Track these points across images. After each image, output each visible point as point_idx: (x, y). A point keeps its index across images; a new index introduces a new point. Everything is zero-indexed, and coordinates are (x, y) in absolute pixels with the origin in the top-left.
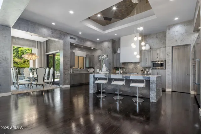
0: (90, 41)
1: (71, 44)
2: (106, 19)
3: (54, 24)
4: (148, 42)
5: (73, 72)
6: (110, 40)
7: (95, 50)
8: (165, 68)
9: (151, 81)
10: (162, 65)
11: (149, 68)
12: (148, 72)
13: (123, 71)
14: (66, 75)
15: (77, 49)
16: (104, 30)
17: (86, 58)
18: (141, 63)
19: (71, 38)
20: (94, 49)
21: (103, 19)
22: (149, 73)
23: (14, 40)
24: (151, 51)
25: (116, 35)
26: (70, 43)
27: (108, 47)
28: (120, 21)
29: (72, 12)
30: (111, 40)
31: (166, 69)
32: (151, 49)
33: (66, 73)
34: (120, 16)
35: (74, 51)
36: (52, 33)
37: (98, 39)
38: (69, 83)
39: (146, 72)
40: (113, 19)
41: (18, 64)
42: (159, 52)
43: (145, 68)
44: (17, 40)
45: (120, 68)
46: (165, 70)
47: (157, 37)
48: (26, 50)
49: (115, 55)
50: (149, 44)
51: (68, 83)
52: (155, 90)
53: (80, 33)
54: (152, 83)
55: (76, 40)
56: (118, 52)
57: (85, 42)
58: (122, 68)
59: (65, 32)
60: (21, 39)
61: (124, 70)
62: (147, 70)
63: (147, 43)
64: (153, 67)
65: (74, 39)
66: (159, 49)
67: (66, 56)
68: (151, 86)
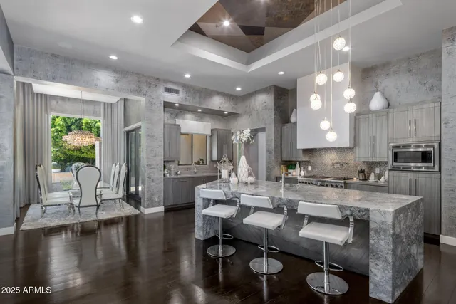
0: (219, 93)
1: (168, 106)
2: (248, 30)
3: (114, 57)
4: (380, 88)
5: (176, 174)
6: (270, 87)
7: (232, 116)
8: (437, 168)
9: (372, 225)
10: (426, 157)
11: (382, 164)
12: (379, 177)
13: (308, 171)
14: (153, 181)
15: (189, 116)
16: (248, 63)
17: (211, 136)
18: (357, 150)
19: (167, 90)
20: (230, 114)
21: (241, 33)
22: (382, 179)
23: (54, 102)
24: (387, 115)
25: (282, 73)
26: (164, 102)
27: (266, 108)
28: (290, 32)
29: (137, 19)
30: (273, 88)
31: (440, 170)
32: (389, 106)
33: (155, 176)
34: (285, 19)
35: (179, 121)
36: (117, 81)
37: (238, 89)
38: (162, 203)
39: (372, 178)
40: (267, 29)
41: (83, 151)
42: (415, 117)
43: (371, 165)
44: (60, 102)
45: (300, 162)
46: (438, 175)
47: (409, 70)
48: (97, 122)
49: (286, 128)
50: (383, 94)
51: (160, 202)
52: (390, 259)
53: (187, 76)
54: (376, 231)
55: (182, 94)
56: (293, 119)
57: (205, 98)
58: (303, 164)
59: (150, 77)
60: (69, 99)
61: (310, 168)
62: (377, 171)
63: (377, 91)
64: (395, 164)
65: (177, 92)
66: (415, 107)
67: (153, 136)
68: (371, 241)
